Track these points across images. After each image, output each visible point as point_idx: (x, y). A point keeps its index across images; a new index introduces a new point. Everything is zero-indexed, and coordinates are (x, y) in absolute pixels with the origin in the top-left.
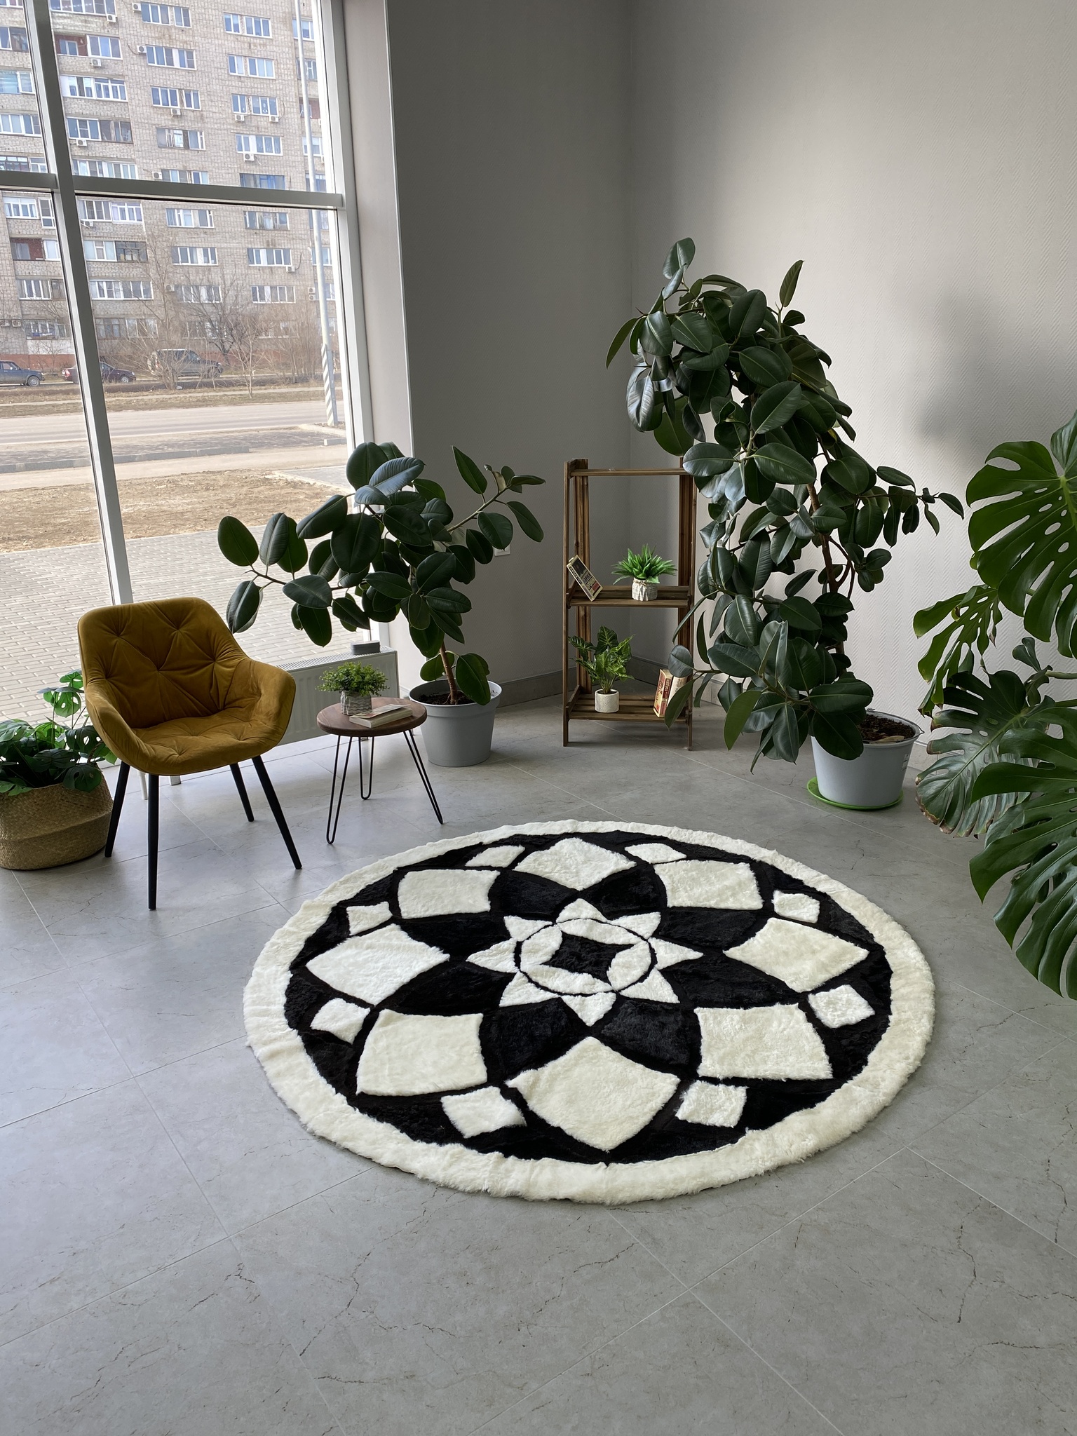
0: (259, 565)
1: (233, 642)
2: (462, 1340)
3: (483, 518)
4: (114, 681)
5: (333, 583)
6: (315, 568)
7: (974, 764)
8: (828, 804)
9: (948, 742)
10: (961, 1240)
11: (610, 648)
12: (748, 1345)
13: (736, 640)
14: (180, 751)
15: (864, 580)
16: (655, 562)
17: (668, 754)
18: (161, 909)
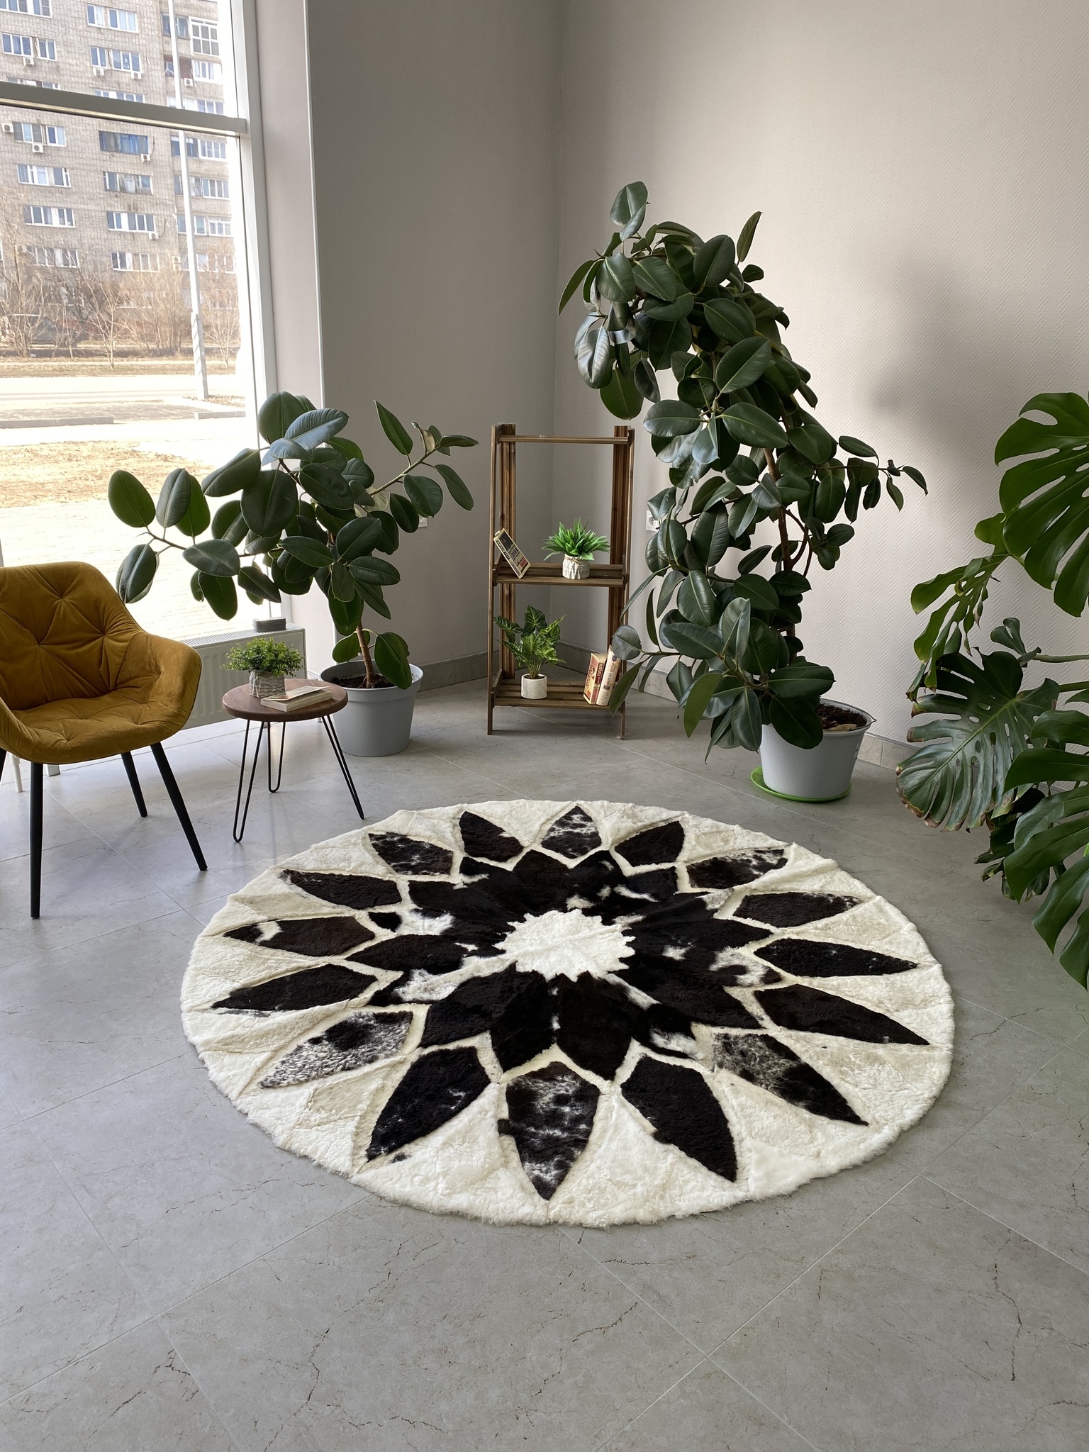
0: (155, 526)
1: (126, 613)
2: (451, 1435)
3: (410, 482)
5: (241, 548)
6: (219, 531)
7: (963, 753)
9: (933, 729)
10: (997, 1281)
11: (539, 630)
12: (785, 1420)
13: (690, 620)
14: (68, 736)
15: (824, 555)
16: (588, 537)
17: (600, 743)
18: (45, 918)
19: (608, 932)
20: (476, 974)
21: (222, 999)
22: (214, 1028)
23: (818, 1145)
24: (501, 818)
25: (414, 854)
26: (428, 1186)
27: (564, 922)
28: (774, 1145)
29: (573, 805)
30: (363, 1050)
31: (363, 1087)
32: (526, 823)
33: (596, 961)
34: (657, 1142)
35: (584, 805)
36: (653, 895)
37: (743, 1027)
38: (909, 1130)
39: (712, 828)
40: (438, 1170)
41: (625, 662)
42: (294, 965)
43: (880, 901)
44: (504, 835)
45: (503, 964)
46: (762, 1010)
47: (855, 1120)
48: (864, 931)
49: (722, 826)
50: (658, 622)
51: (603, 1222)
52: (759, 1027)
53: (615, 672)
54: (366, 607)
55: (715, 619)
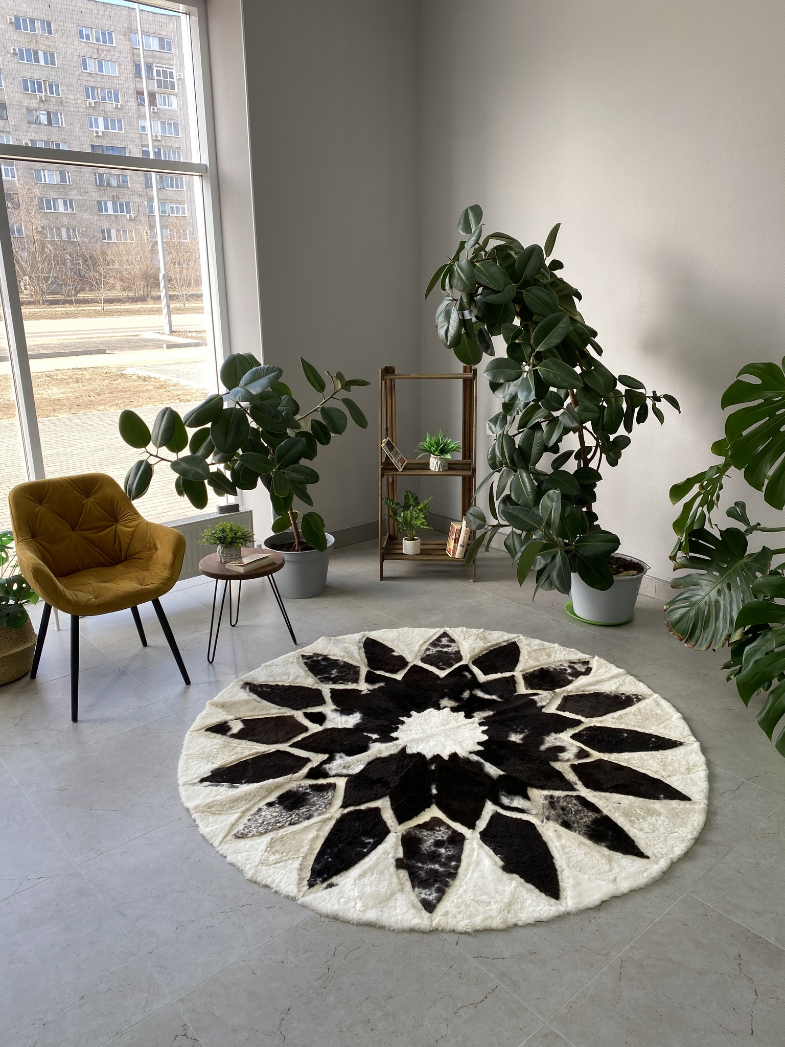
0: (151, 447)
1: (132, 507)
3: (324, 411)
4: (38, 541)
5: (209, 460)
6: (194, 449)
7: (709, 596)
8: (582, 621)
9: (688, 580)
10: (741, 966)
11: (414, 507)
13: (520, 503)
14: (96, 596)
15: (610, 456)
16: (447, 442)
17: (458, 585)
18: (81, 721)
19: (469, 723)
20: (379, 756)
21: (206, 776)
22: (201, 796)
23: (615, 873)
24: (392, 641)
25: (333, 669)
26: (349, 904)
27: (439, 717)
28: (584, 874)
29: (441, 631)
30: (303, 810)
31: (304, 836)
32: (409, 645)
33: (461, 746)
34: (505, 873)
35: (449, 631)
36: (499, 697)
37: (563, 790)
38: (677, 861)
39: (539, 646)
40: (356, 894)
41: (475, 531)
42: (254, 751)
43: (657, 698)
44: (395, 654)
45: (397, 748)
46: (576, 777)
47: (641, 855)
48: (647, 719)
49: (546, 644)
50: (497, 503)
51: (469, 928)
52: (574, 790)
53: (467, 537)
54: (296, 499)
55: (537, 503)
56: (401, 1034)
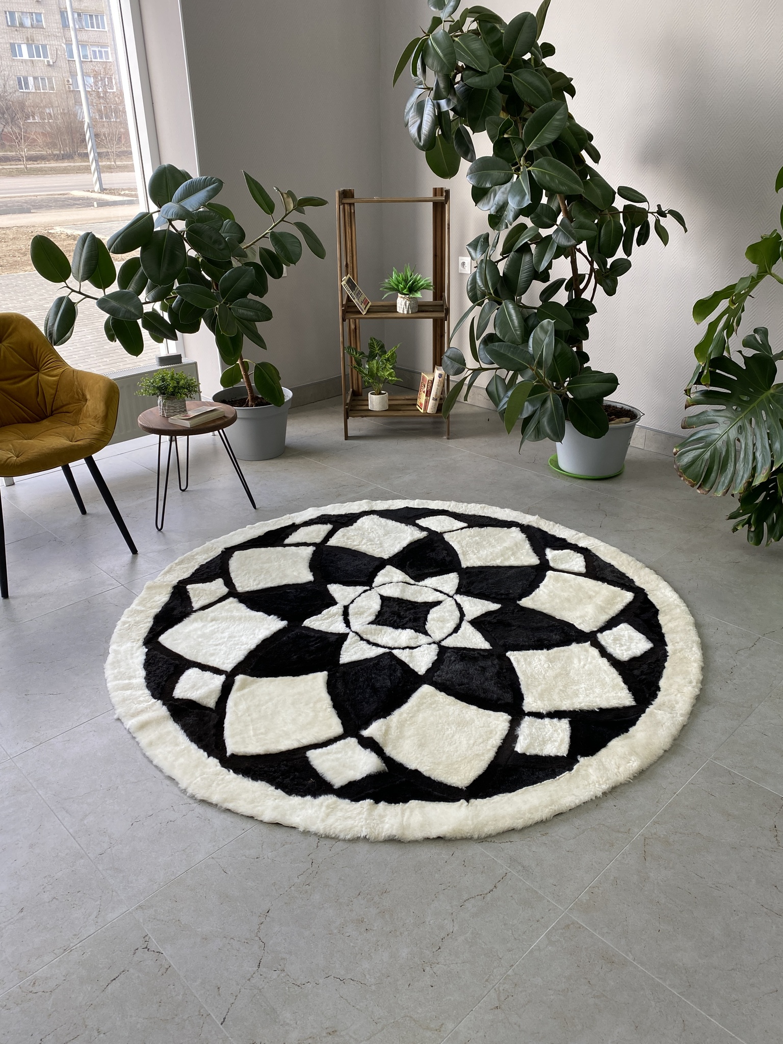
0: (72, 281)
1: (55, 353)
2: (373, 987)
3: (276, 238)
5: (143, 297)
6: (124, 284)
7: (728, 435)
8: (568, 476)
9: (703, 418)
10: (778, 838)
11: (380, 356)
12: (630, 958)
13: (506, 340)
14: (17, 453)
15: (607, 284)
16: (416, 279)
17: (430, 443)
18: (13, 598)
50: (478, 343)
53: (440, 388)
54: (246, 340)
55: (526, 341)
56: (401, 933)
